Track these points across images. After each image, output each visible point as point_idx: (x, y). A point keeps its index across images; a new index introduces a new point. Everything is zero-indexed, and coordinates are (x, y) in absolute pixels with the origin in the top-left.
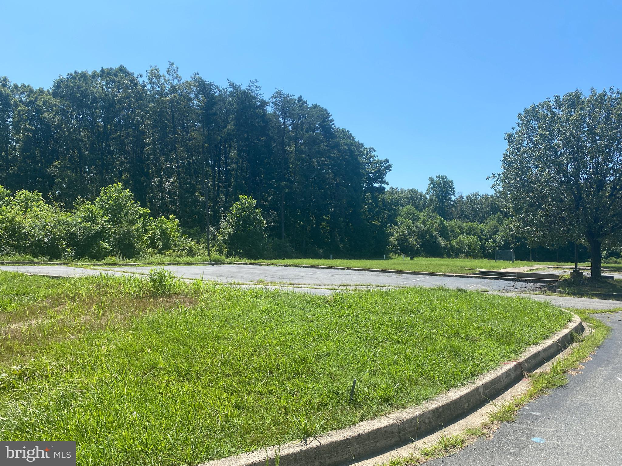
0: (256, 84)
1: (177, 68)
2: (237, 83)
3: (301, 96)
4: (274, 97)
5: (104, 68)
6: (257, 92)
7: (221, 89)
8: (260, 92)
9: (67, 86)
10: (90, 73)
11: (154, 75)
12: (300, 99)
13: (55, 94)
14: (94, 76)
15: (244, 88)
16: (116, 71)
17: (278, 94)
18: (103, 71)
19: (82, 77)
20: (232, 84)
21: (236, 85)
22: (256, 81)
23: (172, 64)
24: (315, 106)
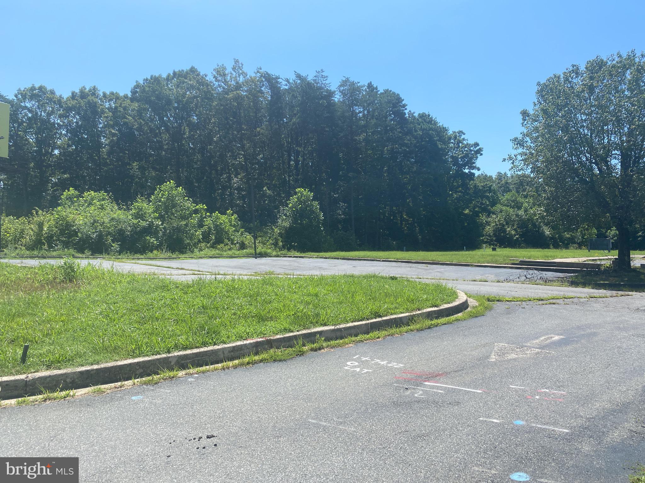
0: (322, 74)
1: (242, 65)
2: (303, 74)
3: (371, 82)
4: (341, 86)
5: (176, 71)
6: (324, 82)
7: (291, 81)
8: (327, 82)
9: (143, 91)
10: (164, 76)
11: (220, 73)
12: (370, 85)
13: (132, 100)
14: (168, 79)
15: (310, 78)
16: (187, 72)
17: (344, 83)
18: (175, 73)
19: (155, 81)
20: (299, 76)
21: (302, 76)
22: (322, 71)
23: (237, 61)
24: (386, 91)
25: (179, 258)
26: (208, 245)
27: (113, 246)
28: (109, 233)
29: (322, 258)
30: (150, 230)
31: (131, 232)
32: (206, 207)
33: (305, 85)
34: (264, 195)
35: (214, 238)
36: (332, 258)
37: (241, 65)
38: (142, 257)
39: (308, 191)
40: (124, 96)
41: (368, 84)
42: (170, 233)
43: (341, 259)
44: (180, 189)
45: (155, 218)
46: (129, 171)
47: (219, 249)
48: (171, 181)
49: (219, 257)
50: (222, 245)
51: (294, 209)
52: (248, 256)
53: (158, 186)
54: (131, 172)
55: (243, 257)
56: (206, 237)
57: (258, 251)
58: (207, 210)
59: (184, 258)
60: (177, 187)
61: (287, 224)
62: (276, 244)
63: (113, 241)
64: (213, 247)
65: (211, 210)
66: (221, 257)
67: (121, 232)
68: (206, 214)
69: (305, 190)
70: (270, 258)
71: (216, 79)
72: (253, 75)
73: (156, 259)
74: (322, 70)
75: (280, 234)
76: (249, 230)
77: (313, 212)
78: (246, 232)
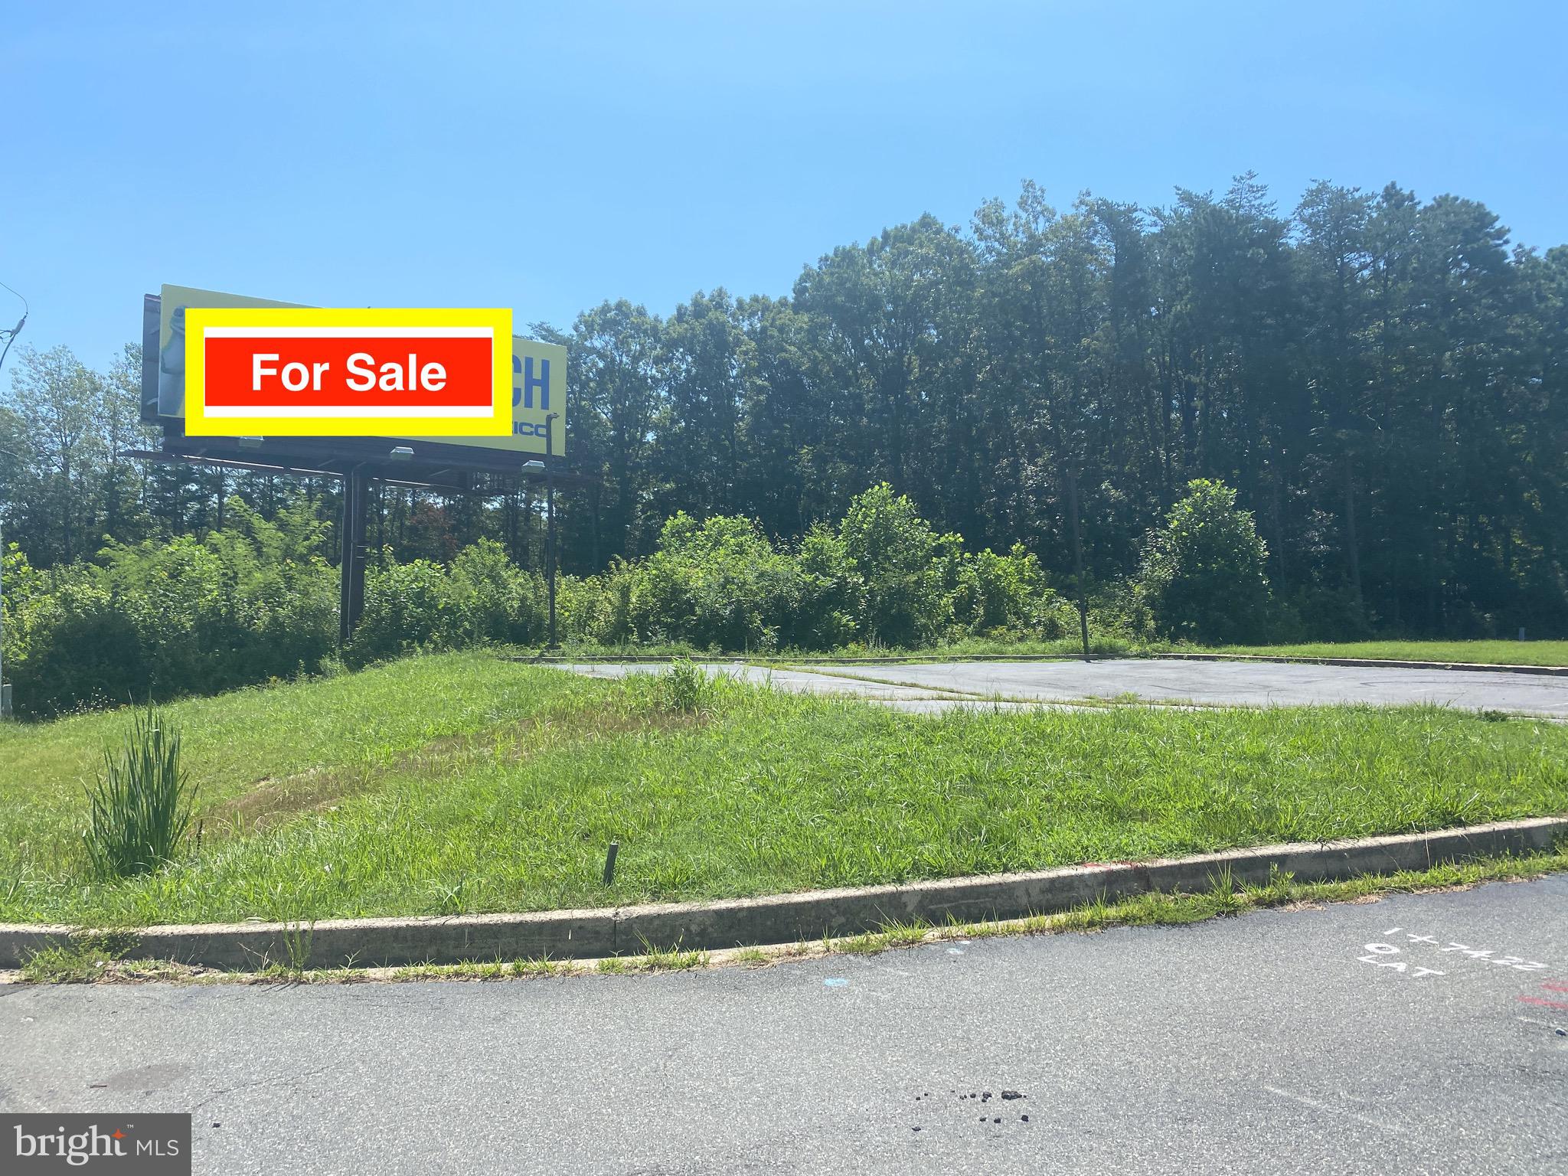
0: (1251, 182)
1: (1043, 191)
2: (1198, 190)
3: (1393, 185)
4: (1305, 205)
5: (889, 229)
6: (1256, 203)
7: (1166, 213)
8: (1265, 201)
9: (819, 286)
10: (864, 245)
11: (991, 218)
12: (1391, 192)
13: (797, 308)
14: (872, 251)
15: (1217, 199)
16: (913, 230)
17: (1314, 197)
18: (886, 236)
19: (843, 260)
20: (1187, 198)
21: (1198, 197)
22: (1251, 175)
23: (1029, 185)
24: (1442, 202)
25: (905, 660)
26: (970, 629)
27: (764, 634)
28: (756, 606)
29: (1268, 660)
30: (838, 597)
31: (801, 601)
32: (961, 540)
33: (1204, 218)
34: (1104, 501)
35: (981, 612)
36: (1298, 661)
37: (1039, 193)
38: (825, 657)
39: (1223, 485)
40: (779, 302)
41: (1387, 188)
42: (883, 602)
43: (1323, 662)
44: (902, 500)
45: (850, 569)
46: (793, 468)
47: (994, 639)
48: (884, 484)
49: (997, 658)
50: (1002, 629)
51: (1184, 534)
52: (1068, 655)
53: (856, 497)
54: (796, 470)
55: (1054, 657)
56: (963, 609)
57: (1092, 643)
58: (964, 547)
59: (915, 661)
60: (895, 496)
61: (1165, 574)
62: (1138, 626)
63: (764, 623)
64: (980, 632)
65: (973, 545)
66: (1003, 658)
67: (780, 602)
68: (962, 554)
69: (1213, 483)
70: (1123, 661)
71: (981, 234)
72: (1070, 212)
73: (855, 661)
74: (1250, 172)
75: (1150, 600)
76: (1067, 591)
77: (1235, 538)
78: (1059, 595)
